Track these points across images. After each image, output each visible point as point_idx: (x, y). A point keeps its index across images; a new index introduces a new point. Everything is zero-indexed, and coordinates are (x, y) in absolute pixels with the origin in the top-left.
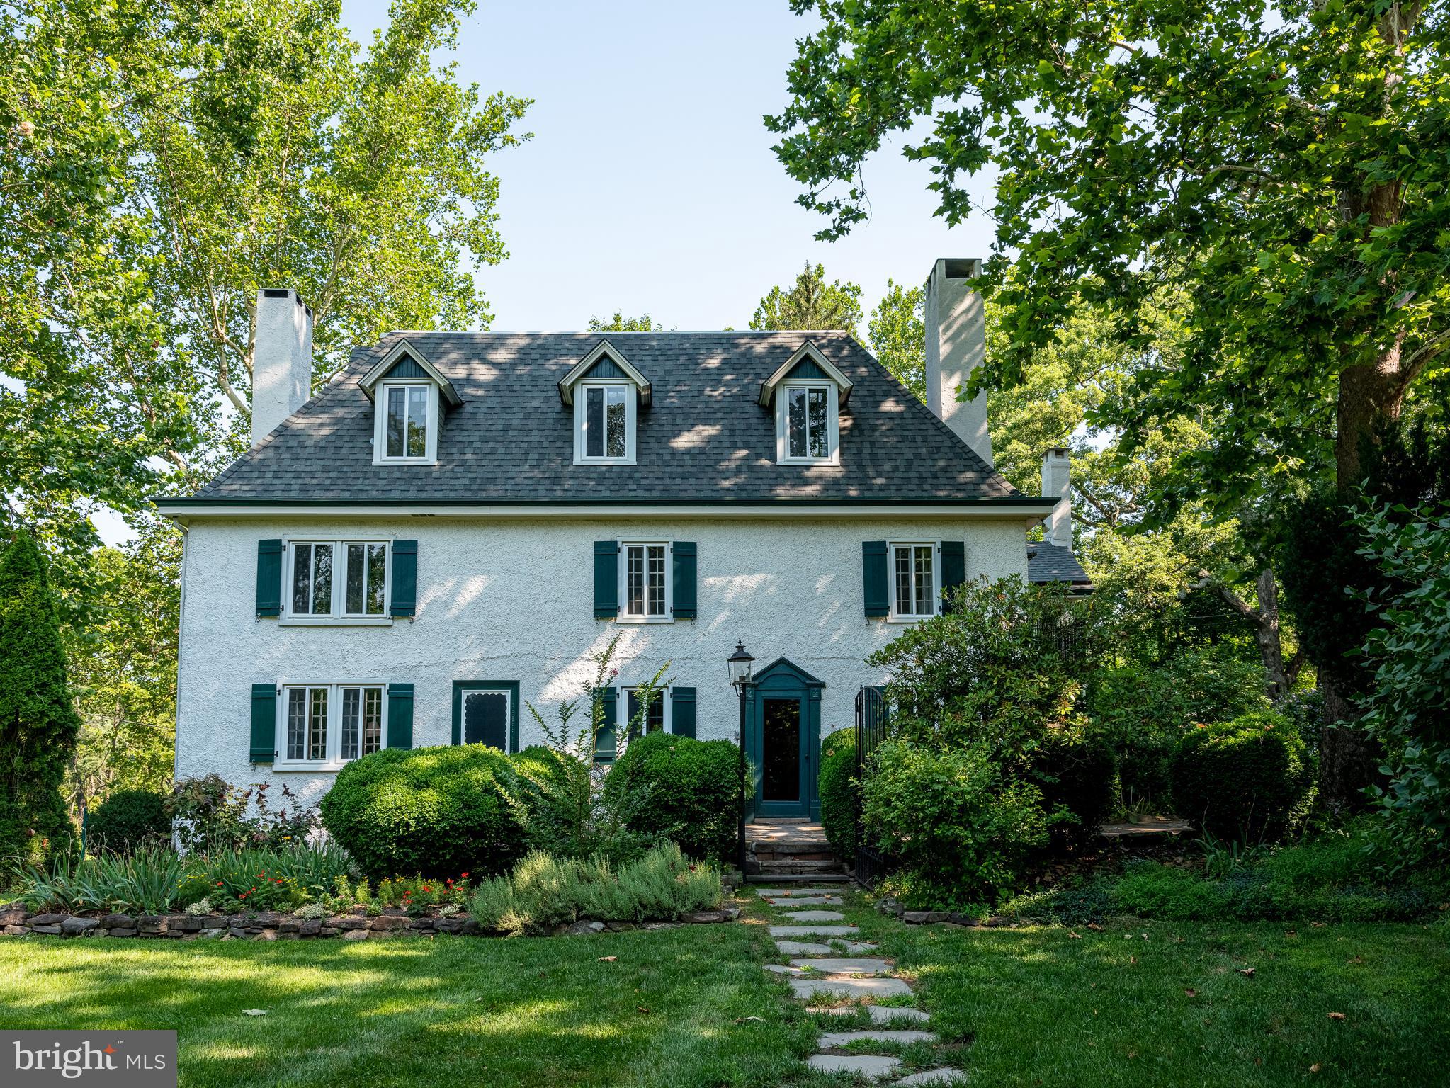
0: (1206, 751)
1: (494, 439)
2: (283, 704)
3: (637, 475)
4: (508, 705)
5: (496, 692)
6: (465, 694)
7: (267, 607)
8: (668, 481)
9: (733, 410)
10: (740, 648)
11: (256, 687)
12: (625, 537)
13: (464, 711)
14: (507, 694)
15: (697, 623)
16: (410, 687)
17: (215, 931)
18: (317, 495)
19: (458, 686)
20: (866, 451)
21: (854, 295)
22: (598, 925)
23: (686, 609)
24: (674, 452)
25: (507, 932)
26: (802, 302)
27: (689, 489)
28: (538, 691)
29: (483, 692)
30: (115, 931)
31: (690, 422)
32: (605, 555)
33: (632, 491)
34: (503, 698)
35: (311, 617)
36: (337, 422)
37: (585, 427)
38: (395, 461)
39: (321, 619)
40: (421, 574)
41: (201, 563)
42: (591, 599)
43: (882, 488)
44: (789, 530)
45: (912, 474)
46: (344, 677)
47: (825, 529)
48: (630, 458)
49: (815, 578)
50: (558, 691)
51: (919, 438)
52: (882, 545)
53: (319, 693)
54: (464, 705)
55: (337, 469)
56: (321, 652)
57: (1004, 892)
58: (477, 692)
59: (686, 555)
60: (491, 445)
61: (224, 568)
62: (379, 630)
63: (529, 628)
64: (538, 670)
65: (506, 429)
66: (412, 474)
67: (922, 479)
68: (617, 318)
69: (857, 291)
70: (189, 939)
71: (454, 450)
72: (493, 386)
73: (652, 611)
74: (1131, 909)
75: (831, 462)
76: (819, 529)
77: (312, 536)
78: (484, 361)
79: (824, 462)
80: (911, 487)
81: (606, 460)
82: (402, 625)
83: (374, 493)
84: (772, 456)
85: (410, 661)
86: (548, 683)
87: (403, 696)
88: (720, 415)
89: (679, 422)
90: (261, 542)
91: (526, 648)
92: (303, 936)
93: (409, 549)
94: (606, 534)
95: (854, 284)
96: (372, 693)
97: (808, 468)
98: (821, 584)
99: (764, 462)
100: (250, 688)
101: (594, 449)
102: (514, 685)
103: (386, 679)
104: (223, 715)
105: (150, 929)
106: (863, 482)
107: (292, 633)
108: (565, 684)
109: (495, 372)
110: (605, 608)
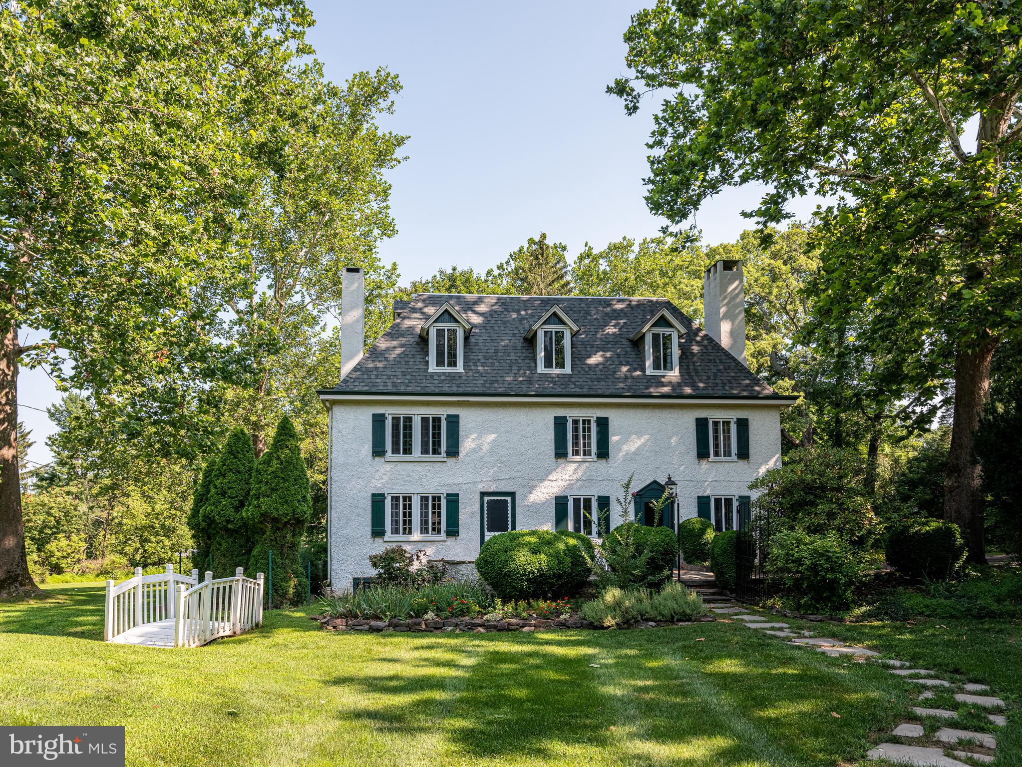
0: (914, 533)
1: (491, 357)
2: (388, 503)
3: (573, 380)
4: (509, 505)
5: (503, 498)
6: (486, 499)
7: (378, 451)
8: (590, 383)
9: (616, 343)
10: (670, 478)
11: (373, 495)
12: (571, 414)
13: (486, 508)
14: (509, 499)
15: (609, 460)
16: (457, 495)
17: (450, 628)
18: (402, 389)
19: (483, 494)
20: (691, 367)
21: (563, 251)
22: (653, 624)
23: (603, 453)
24: (590, 366)
25: (609, 627)
26: (540, 257)
27: (601, 387)
28: (525, 497)
29: (496, 498)
30: (398, 629)
31: (595, 349)
32: (560, 423)
33: (572, 389)
34: (506, 501)
35: (401, 457)
36: (402, 346)
37: (543, 354)
38: (441, 370)
39: (407, 457)
40: (462, 433)
41: (340, 426)
42: (553, 447)
43: (704, 388)
44: (657, 411)
45: (718, 381)
46: (421, 490)
47: (676, 411)
48: (568, 370)
49: (671, 437)
50: (536, 497)
51: (718, 361)
52: (706, 420)
53: (408, 498)
54: (486, 505)
55: (410, 374)
56: (408, 476)
57: (852, 605)
58: (492, 498)
59: (603, 423)
60: (490, 361)
61: (354, 429)
62: (439, 464)
63: (520, 463)
64: (525, 486)
65: (496, 352)
66: (451, 377)
67: (724, 384)
68: (454, 269)
69: (564, 248)
70: (438, 632)
71: (471, 364)
72: (482, 326)
73: (585, 454)
74: (922, 614)
75: (674, 374)
76: (672, 411)
77: (402, 412)
78: (474, 312)
79: (671, 373)
80: (719, 388)
81: (556, 371)
82: (452, 461)
83: (433, 388)
84: (643, 370)
85: (456, 481)
86: (530, 493)
87: (453, 500)
88: (610, 346)
89: (588, 349)
90: (373, 415)
91: (519, 474)
92: (499, 630)
93: (454, 420)
94: (561, 412)
95: (563, 244)
96: (437, 499)
97: (663, 376)
98: (673, 441)
99: (638, 373)
100: (370, 495)
101: (548, 364)
102: (512, 494)
103: (444, 491)
104: (356, 510)
105: (417, 627)
106: (693, 386)
107: (392, 465)
108: (540, 494)
109: (482, 318)
110: (560, 453)
